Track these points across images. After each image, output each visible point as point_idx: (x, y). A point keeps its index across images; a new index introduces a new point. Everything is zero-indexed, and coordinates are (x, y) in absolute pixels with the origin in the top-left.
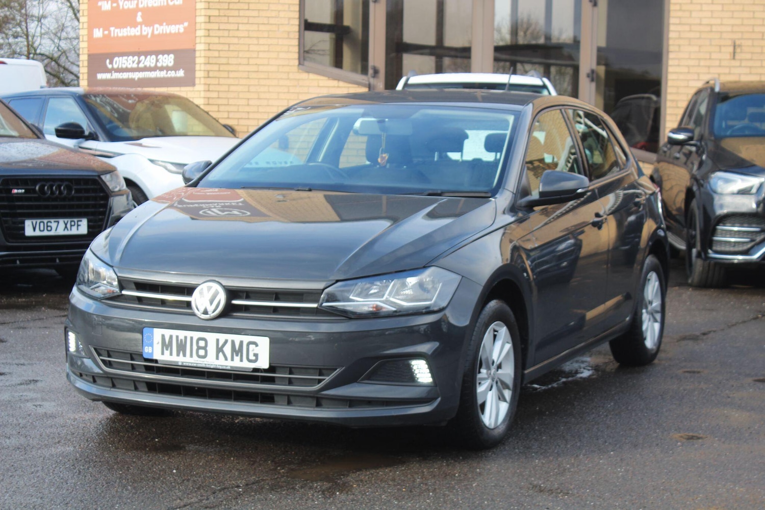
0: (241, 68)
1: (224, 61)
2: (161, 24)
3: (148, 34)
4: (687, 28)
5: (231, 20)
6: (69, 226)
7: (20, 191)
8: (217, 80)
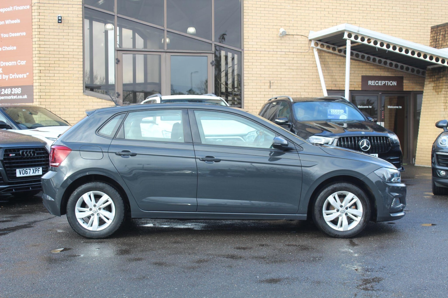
0: (56, 94)
1: (48, 91)
2: (13, 74)
3: (6, 78)
4: (251, 75)
5: (51, 72)
6: (35, 171)
7: (13, 155)
8: (45, 99)
